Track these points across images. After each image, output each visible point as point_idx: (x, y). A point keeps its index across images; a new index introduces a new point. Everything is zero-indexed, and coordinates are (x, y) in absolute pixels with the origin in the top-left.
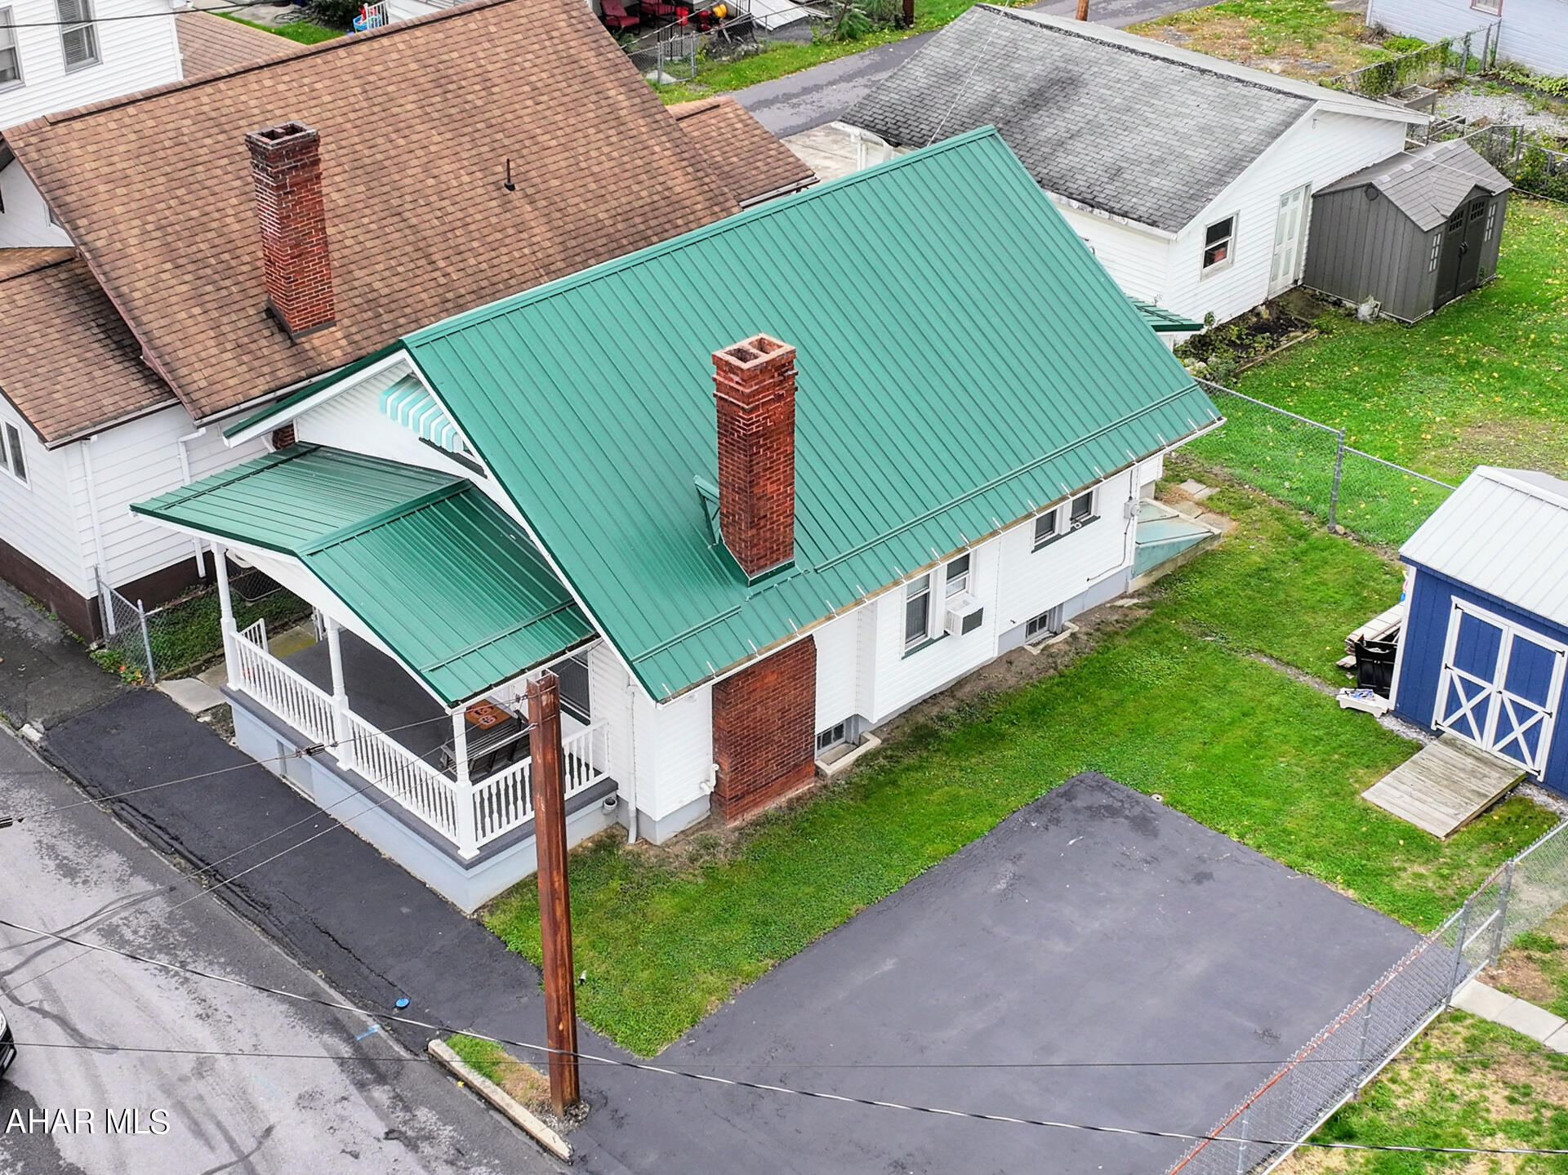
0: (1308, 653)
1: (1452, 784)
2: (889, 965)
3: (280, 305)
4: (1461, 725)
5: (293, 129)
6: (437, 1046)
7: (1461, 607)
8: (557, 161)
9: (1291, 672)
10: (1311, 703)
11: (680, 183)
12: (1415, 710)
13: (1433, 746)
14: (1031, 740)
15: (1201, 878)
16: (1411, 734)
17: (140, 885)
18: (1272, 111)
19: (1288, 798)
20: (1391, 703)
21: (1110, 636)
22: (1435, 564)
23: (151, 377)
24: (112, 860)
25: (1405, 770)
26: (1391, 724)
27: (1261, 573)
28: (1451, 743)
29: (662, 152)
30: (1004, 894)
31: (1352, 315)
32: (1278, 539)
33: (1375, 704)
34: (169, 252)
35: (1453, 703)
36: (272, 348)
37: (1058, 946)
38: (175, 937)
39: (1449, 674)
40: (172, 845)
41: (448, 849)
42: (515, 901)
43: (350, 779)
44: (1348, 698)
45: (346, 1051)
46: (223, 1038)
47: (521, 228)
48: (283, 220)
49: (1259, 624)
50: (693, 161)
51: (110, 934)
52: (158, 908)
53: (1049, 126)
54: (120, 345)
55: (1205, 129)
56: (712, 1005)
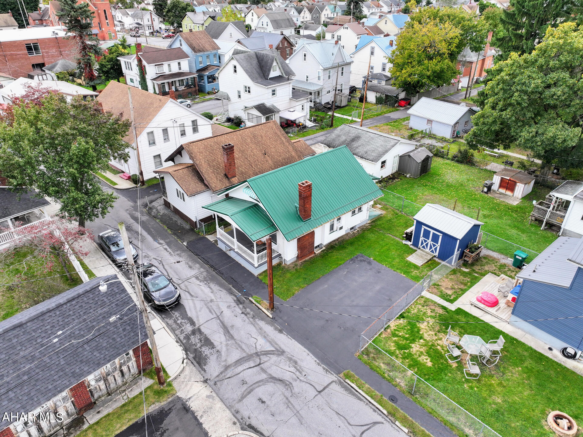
0: (398, 234)
1: (422, 257)
2: (326, 286)
3: (227, 174)
4: (424, 247)
5: (230, 145)
6: (250, 298)
7: (424, 227)
8: (273, 150)
9: (395, 237)
10: (398, 243)
11: (293, 154)
12: (416, 244)
13: (419, 250)
14: (350, 248)
15: (379, 272)
16: (415, 248)
17: (202, 270)
18: (393, 142)
19: (394, 259)
20: (412, 243)
21: (364, 231)
22: (419, 220)
23: (206, 185)
24: (198, 265)
25: (414, 254)
26: (412, 247)
27: (390, 220)
28: (422, 250)
29: (290, 148)
30: (345, 274)
31: (406, 176)
32: (393, 215)
33: (409, 243)
34: (209, 164)
35: (422, 243)
36: (226, 181)
37: (355, 283)
38: (208, 279)
39: (422, 239)
40: (207, 263)
41: (253, 265)
42: (264, 274)
43: (237, 253)
44: (404, 242)
45: (235, 299)
46: (215, 296)
47: (267, 161)
48: (228, 160)
49: (389, 229)
50: (296, 151)
51: (197, 278)
52: (205, 274)
53: (355, 144)
54: (201, 180)
55: (382, 145)
56: (296, 292)
